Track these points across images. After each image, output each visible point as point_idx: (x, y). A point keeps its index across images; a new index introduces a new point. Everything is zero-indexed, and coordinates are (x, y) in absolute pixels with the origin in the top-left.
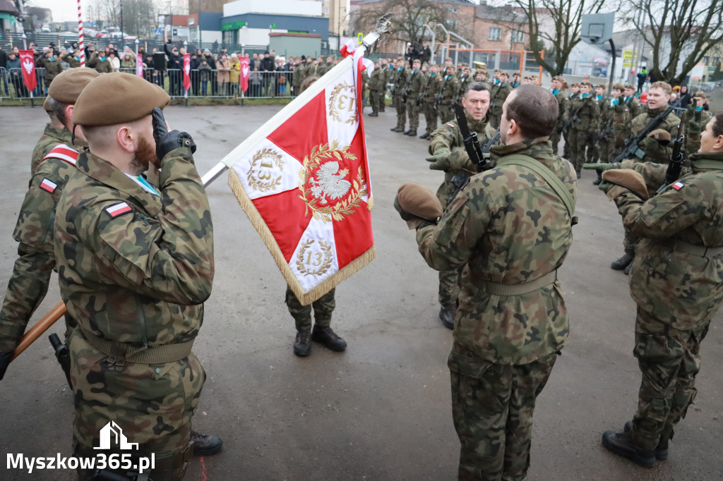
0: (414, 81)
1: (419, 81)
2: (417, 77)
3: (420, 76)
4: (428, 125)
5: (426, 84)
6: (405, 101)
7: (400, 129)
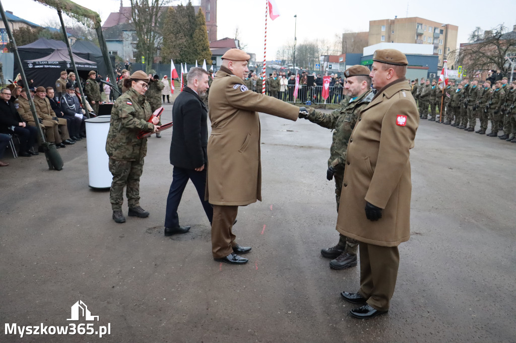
0: (472, 94)
1: (476, 93)
2: (475, 90)
3: (477, 90)
4: (482, 124)
5: (481, 94)
6: (466, 108)
7: (462, 127)
